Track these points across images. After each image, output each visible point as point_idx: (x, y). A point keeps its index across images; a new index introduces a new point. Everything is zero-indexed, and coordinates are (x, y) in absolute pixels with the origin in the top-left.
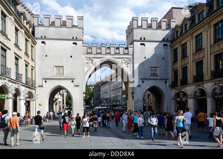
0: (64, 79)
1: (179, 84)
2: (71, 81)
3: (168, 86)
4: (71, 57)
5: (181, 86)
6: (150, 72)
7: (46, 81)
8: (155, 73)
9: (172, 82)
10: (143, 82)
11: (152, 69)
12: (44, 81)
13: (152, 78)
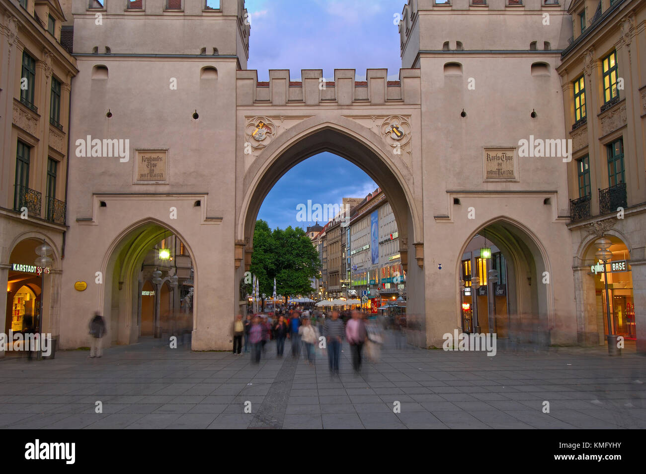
0: (168, 194)
1: (595, 206)
2: (193, 202)
3: (555, 216)
4: (196, 116)
5: (602, 214)
6: (483, 166)
7: (103, 204)
8: (505, 167)
9: (572, 202)
10: (456, 201)
11: (492, 154)
12: (96, 202)
13: (491, 187)
